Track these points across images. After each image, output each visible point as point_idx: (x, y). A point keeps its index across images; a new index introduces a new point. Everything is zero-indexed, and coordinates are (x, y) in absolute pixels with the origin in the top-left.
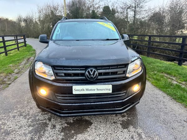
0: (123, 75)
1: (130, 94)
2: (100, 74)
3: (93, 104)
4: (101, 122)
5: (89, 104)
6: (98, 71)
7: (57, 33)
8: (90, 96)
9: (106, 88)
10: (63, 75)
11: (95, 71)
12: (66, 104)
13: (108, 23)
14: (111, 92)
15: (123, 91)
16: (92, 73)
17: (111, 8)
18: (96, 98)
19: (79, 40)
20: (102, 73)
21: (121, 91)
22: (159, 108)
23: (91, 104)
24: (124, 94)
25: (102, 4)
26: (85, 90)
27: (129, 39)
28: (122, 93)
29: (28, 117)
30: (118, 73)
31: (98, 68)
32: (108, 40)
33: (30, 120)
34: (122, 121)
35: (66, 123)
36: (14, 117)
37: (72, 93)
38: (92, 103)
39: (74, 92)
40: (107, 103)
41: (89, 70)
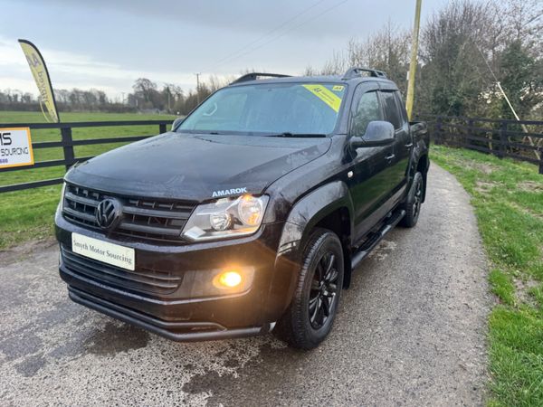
2: (128, 217)
6: (124, 207)
10: (75, 205)
13: (336, 87)
14: (131, 267)
15: (174, 276)
16: (105, 211)
21: (166, 274)
24: (176, 286)
27: (393, 136)
28: (169, 281)
30: (173, 223)
31: (131, 202)
40: (129, 295)
41: (104, 201)
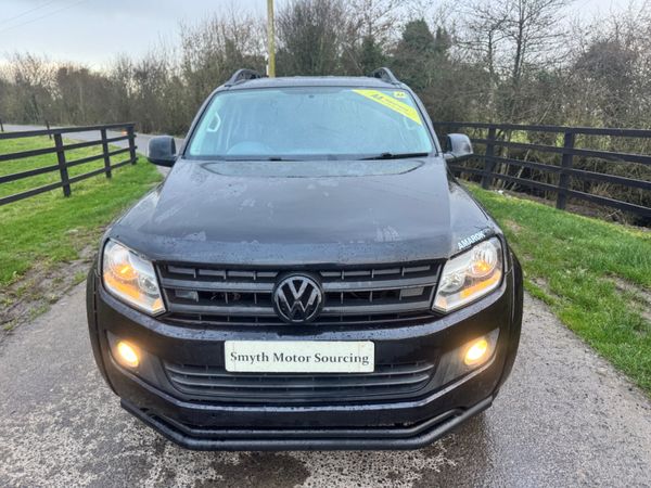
0: (424, 305)
1: (451, 378)
2: (332, 297)
3: (302, 409)
4: (341, 470)
5: (288, 409)
6: (324, 285)
7: (210, 130)
8: (290, 379)
9: (351, 355)
10: (195, 296)
11: (309, 288)
12: (202, 407)
13: (396, 93)
14: (369, 368)
16: (297, 295)
17: (432, 29)
18: (316, 389)
19: (280, 160)
20: (340, 293)
21: (412, 364)
22: (576, 424)
23: (295, 410)
24: (426, 377)
25: (402, 15)
26: (271, 357)
27: (472, 152)
28: (418, 375)
29: (86, 433)
30: (403, 294)
31: (324, 274)
32: (387, 157)
33: (90, 446)
34: (423, 471)
35: (213, 465)
36: (41, 428)
37: (222, 367)
38: (298, 405)
39: (231, 366)
41: (290, 281)
